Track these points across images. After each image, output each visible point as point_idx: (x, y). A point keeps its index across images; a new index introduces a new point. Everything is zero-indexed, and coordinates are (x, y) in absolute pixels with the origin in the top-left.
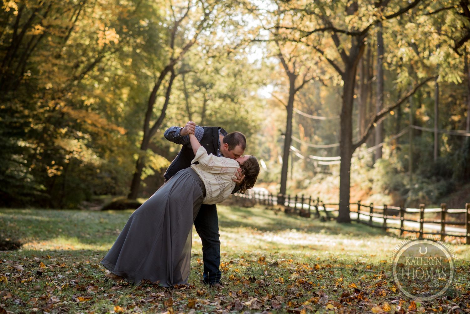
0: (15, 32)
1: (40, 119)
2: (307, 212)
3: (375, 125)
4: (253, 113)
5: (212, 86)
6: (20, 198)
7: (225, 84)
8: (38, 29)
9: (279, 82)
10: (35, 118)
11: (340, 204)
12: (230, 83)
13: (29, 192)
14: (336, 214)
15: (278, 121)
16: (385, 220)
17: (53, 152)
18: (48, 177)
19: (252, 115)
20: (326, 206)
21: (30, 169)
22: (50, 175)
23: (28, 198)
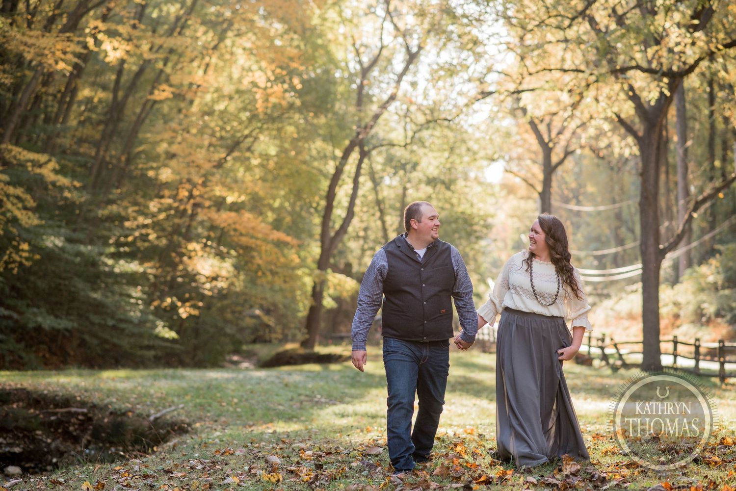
0: (115, 97)
1: (163, 230)
2: (587, 357)
3: (695, 215)
4: (481, 205)
5: (415, 166)
6: (139, 353)
7: (435, 163)
8: (164, 91)
9: (514, 155)
10: (157, 228)
11: (645, 343)
12: (443, 160)
13: (151, 343)
14: (639, 358)
15: (512, 216)
16: (722, 364)
17: (187, 280)
18: (181, 318)
19: (479, 209)
20: (619, 346)
21: (152, 308)
22: (184, 316)
23: (151, 353)
